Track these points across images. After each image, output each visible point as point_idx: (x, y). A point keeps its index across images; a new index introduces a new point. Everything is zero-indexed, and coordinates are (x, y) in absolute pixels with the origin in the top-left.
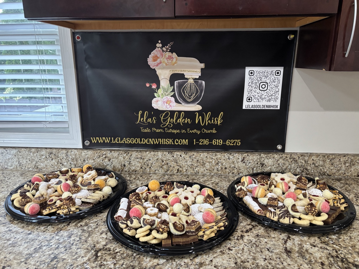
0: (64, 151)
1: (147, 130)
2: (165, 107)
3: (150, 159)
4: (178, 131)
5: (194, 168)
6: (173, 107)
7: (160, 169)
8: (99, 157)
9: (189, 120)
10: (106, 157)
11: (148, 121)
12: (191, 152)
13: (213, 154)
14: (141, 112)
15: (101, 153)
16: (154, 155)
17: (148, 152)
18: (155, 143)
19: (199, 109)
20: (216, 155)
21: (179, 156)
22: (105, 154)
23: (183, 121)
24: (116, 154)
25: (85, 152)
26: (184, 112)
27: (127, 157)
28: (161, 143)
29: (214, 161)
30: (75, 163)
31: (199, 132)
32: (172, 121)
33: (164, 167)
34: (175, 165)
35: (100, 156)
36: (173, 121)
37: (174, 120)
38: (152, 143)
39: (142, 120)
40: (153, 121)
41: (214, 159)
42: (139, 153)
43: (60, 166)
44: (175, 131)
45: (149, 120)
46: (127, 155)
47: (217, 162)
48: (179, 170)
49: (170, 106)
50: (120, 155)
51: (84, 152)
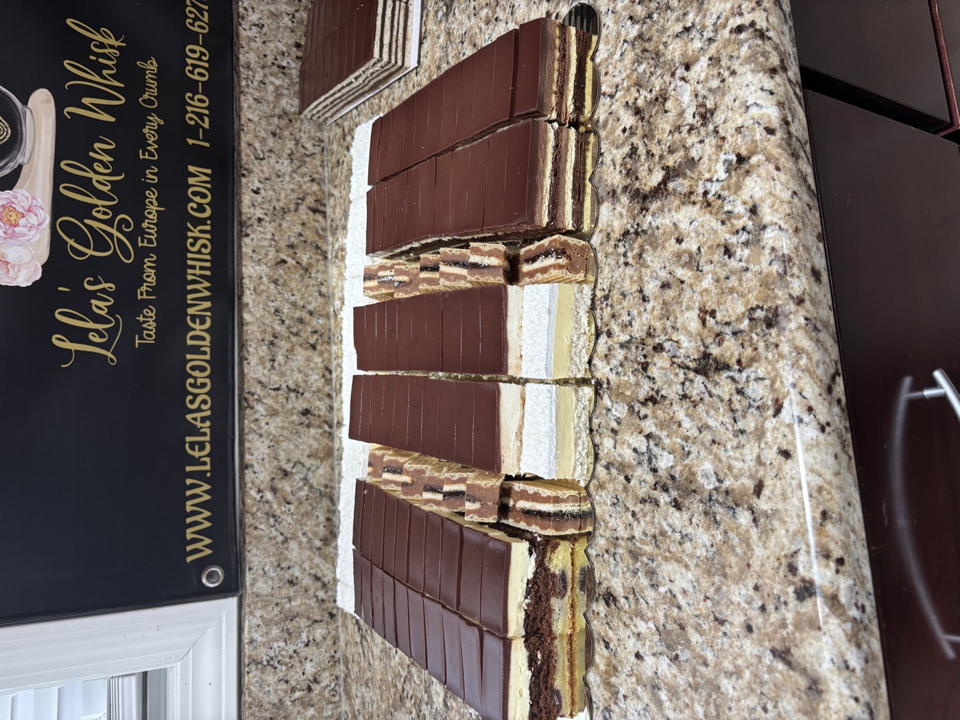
0: (252, 677)
1: (149, 320)
2: (33, 232)
3: (277, 311)
4: (152, 196)
5: (302, 150)
6: (34, 198)
7: (313, 275)
8: (274, 516)
9: (97, 146)
10: (274, 490)
11: (102, 313)
12: (239, 154)
13: (243, 76)
14: (58, 339)
15: (254, 509)
16: (259, 291)
17: (247, 317)
18: (207, 293)
19: (48, 101)
20: (248, 67)
21: (259, 198)
22: (259, 491)
23: (102, 170)
24: (258, 444)
25: (254, 581)
26: (58, 158)
27: (269, 401)
28: (208, 273)
29: (272, 79)
30: (303, 622)
31: (155, 121)
32: (105, 213)
33: (305, 259)
34: (295, 218)
35: (267, 514)
36: (102, 209)
37: (97, 206)
38: (208, 304)
39: (97, 340)
40: (103, 291)
41: (265, 76)
42: (250, 349)
43: (321, 693)
44: (153, 209)
45: (97, 307)
46: (259, 400)
47: (275, 68)
48: (313, 205)
49: (29, 210)
50: (260, 428)
51: (252, 585)
